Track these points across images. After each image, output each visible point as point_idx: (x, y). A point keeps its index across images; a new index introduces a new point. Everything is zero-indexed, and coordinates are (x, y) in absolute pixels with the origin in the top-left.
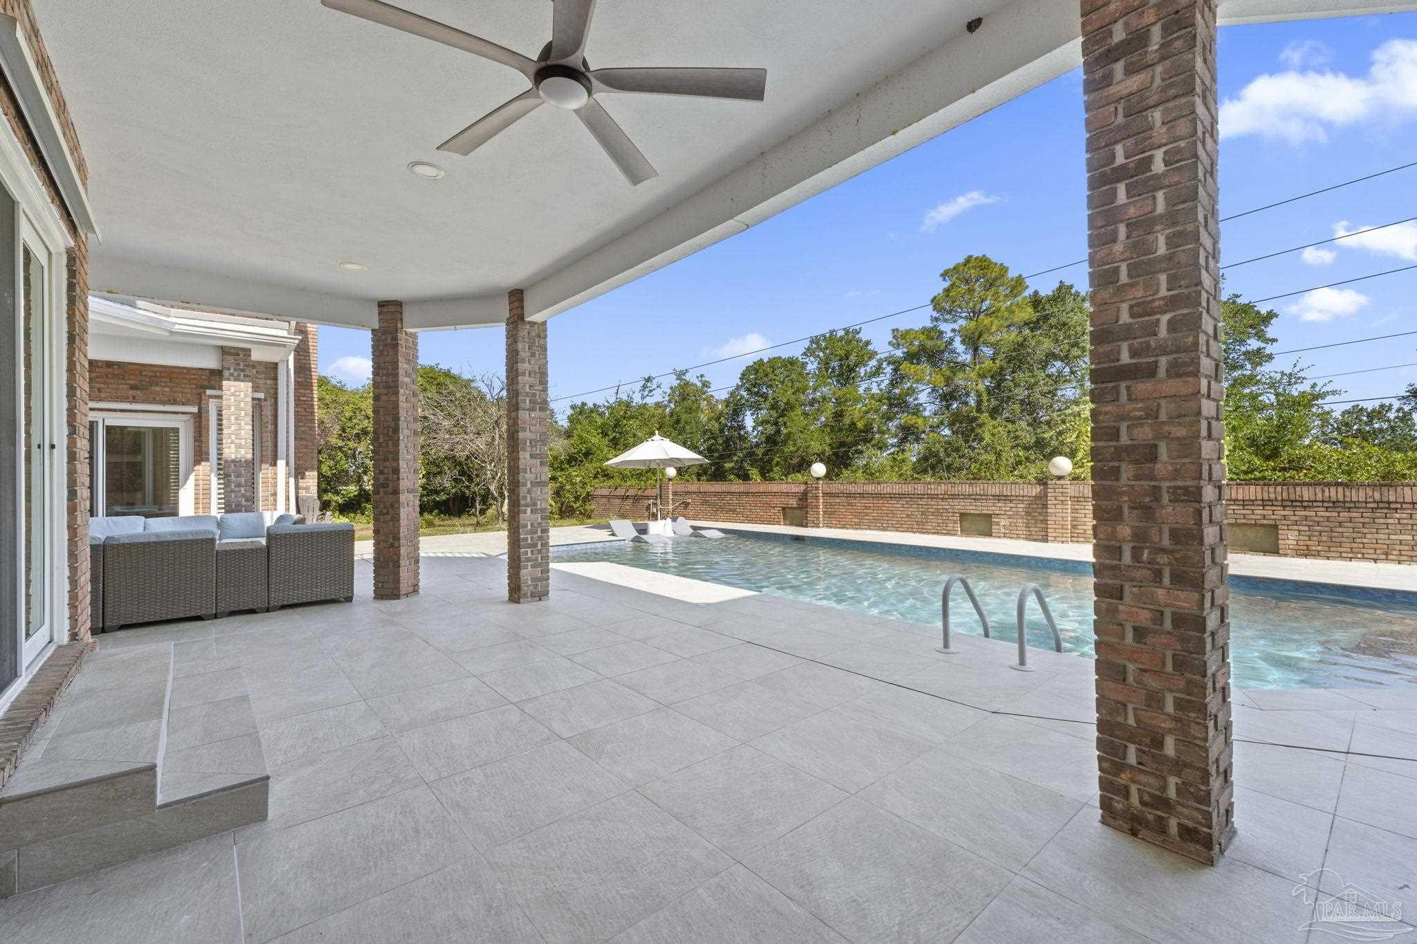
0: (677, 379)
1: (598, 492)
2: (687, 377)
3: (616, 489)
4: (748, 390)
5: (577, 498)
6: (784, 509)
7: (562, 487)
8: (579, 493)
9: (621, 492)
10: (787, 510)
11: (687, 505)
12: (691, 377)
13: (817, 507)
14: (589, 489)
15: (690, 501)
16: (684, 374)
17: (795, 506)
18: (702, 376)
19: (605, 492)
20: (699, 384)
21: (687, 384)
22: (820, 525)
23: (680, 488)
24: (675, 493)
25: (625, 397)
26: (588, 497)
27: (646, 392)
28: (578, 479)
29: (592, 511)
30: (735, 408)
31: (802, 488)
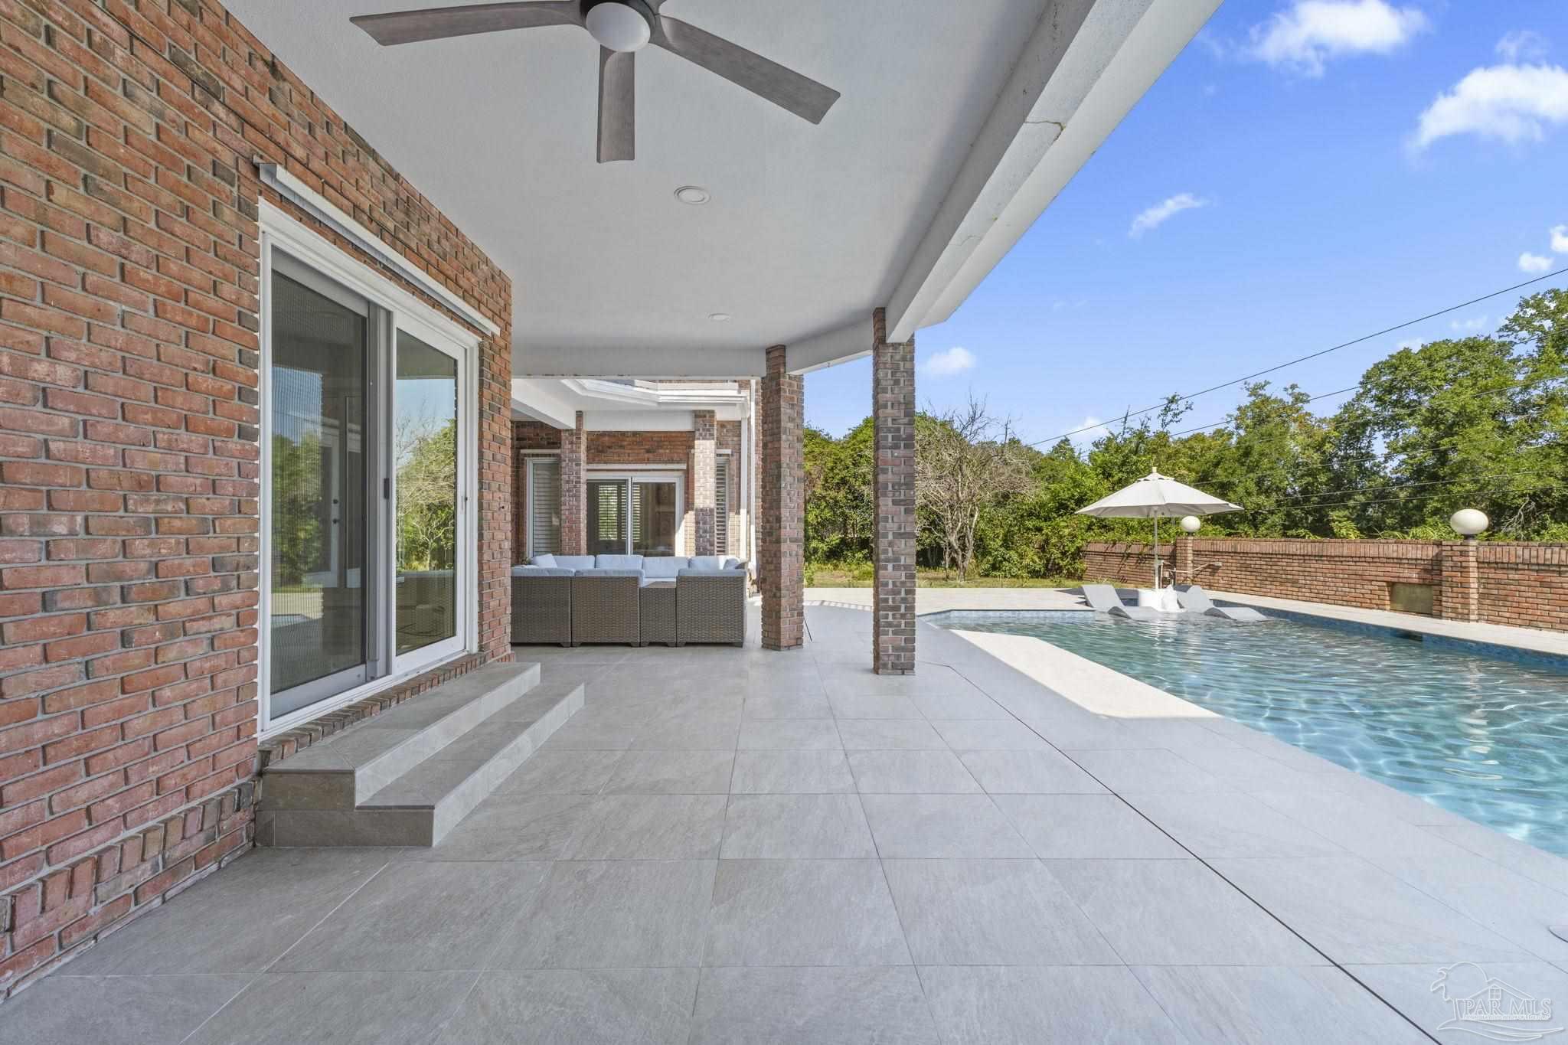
0: (1250, 396)
1: (1092, 548)
2: (1268, 392)
3: (1115, 544)
4: (1379, 400)
5: (1064, 554)
6: (1392, 585)
7: (1047, 541)
8: (1066, 548)
9: (1120, 548)
10: (1397, 587)
11: (1215, 570)
12: (1276, 391)
13: (1464, 585)
14: (1079, 543)
15: (1220, 564)
16: (1262, 387)
17: (1416, 581)
18: (1293, 387)
19: (1100, 547)
20: (1289, 400)
21: (1266, 400)
22: (1472, 617)
23: (1205, 546)
24: (1197, 553)
25: (1137, 426)
26: (1078, 554)
27: (1169, 417)
28: (1067, 531)
29: (1083, 571)
30: (1353, 428)
31: (1431, 552)
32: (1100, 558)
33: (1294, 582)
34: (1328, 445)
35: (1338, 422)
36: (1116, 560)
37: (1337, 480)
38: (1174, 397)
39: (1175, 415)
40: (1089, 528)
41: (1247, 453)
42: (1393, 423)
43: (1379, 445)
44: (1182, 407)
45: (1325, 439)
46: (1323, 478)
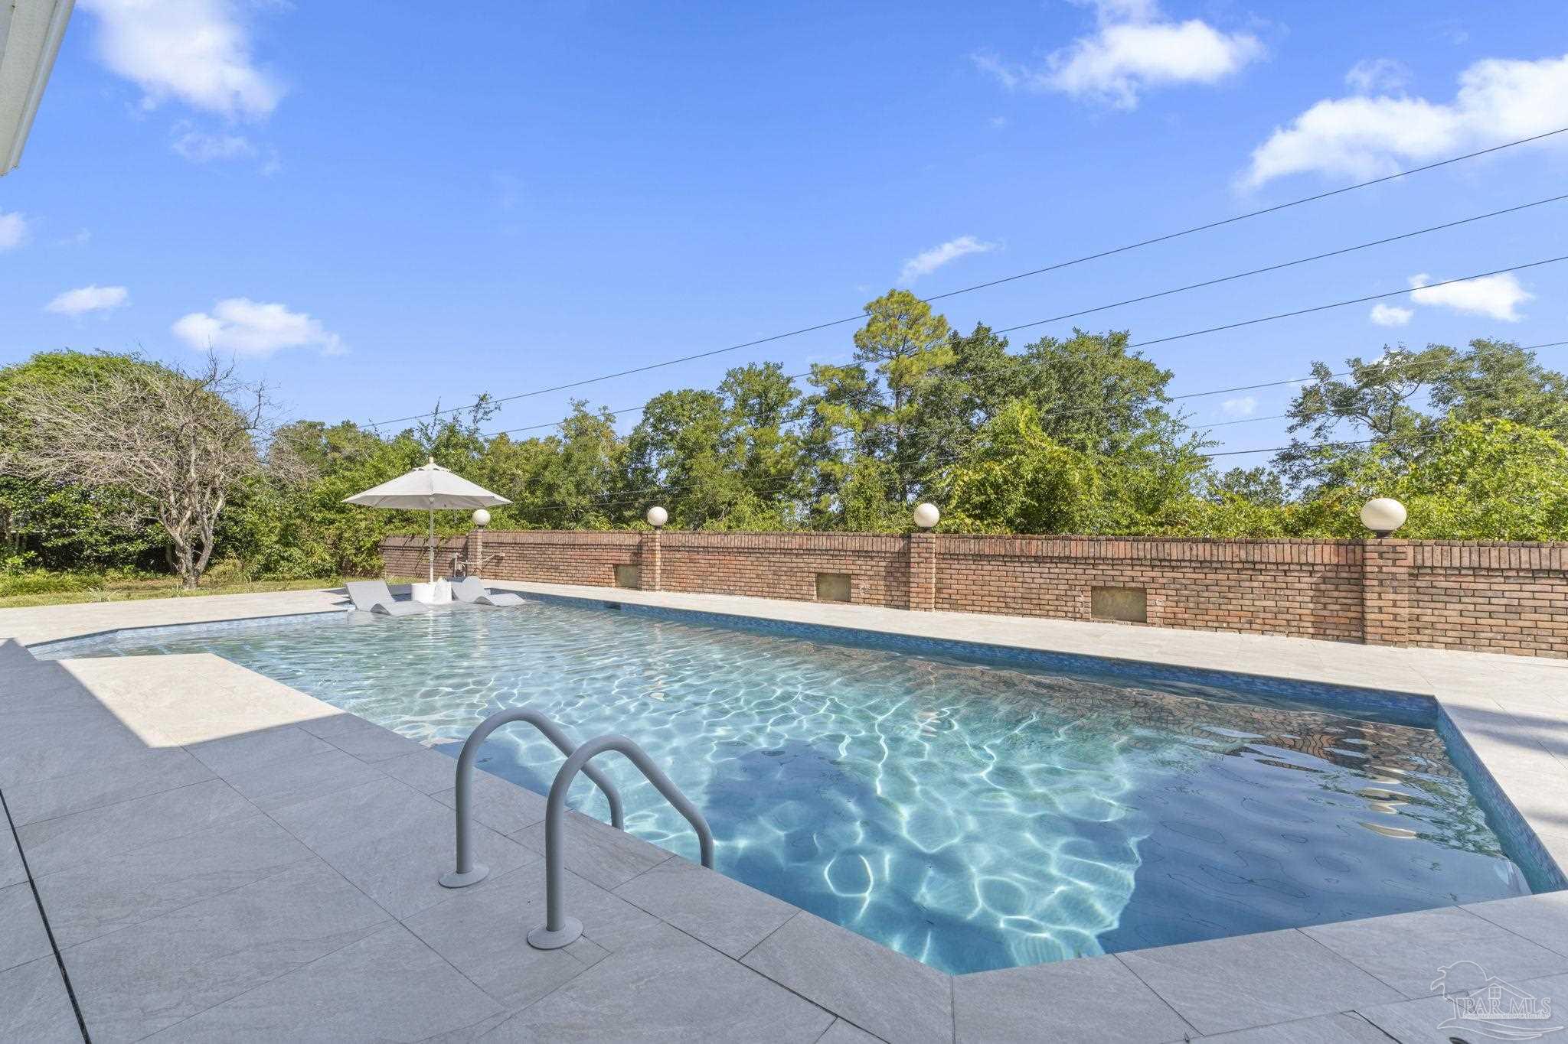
0: (574, 410)
1: (390, 542)
2: (587, 409)
3: (413, 537)
4: (654, 426)
5: (359, 549)
6: (616, 566)
7: (340, 537)
8: (362, 543)
9: (418, 542)
10: (620, 568)
11: (500, 559)
12: (592, 410)
13: (653, 564)
14: (376, 537)
15: (504, 555)
16: (583, 405)
17: (628, 562)
18: (605, 408)
19: (399, 542)
20: (602, 418)
21: (585, 416)
22: (657, 587)
23: (492, 538)
24: (486, 545)
25: (449, 419)
26: (376, 548)
27: (480, 415)
28: (363, 524)
29: (381, 568)
30: (640, 446)
31: (637, 539)
32: (398, 553)
33: (557, 568)
34: (624, 459)
35: (632, 440)
36: (415, 554)
37: (629, 485)
38: (484, 396)
39: (486, 413)
40: (390, 521)
41: (568, 458)
42: (661, 445)
43: (654, 460)
44: (492, 406)
45: (623, 453)
46: (620, 485)
